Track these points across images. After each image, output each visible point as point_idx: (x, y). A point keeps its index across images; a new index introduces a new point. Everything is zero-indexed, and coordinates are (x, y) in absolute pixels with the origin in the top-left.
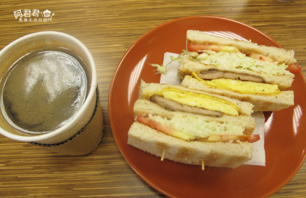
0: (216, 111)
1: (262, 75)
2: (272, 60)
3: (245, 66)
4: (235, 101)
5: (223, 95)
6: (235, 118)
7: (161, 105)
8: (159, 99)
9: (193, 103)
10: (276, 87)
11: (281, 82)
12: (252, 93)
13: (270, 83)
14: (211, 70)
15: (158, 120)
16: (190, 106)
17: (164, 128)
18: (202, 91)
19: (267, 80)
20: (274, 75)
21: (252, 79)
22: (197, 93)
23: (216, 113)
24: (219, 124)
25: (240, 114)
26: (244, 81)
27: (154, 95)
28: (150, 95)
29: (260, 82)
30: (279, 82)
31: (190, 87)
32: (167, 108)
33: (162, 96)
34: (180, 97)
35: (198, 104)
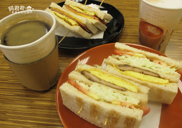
0: (122, 87)
1: (159, 73)
2: (167, 65)
3: (148, 66)
4: (137, 84)
5: (130, 79)
6: (134, 94)
7: (87, 77)
8: (87, 73)
9: (108, 80)
10: (167, 81)
11: (170, 78)
12: (149, 82)
13: (164, 78)
14: (125, 65)
15: (82, 85)
16: (106, 82)
17: (84, 89)
18: (116, 75)
19: (162, 76)
20: (167, 74)
21: (151, 74)
22: (112, 75)
23: (122, 89)
24: (122, 95)
25: (139, 92)
26: (146, 74)
27: (84, 70)
28: (82, 70)
29: (157, 77)
30: (169, 78)
31: (109, 71)
32: (90, 79)
33: (90, 73)
34: (100, 75)
35: (111, 82)
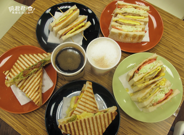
0: (134, 24)
2: (143, 10)
3: (135, 11)
6: (139, 26)
10: (144, 17)
12: (137, 18)
13: (142, 16)
14: (125, 13)
15: (118, 27)
19: (141, 15)
25: (141, 25)
27: (117, 21)
32: (120, 24)
33: (119, 21)
35: (129, 23)
